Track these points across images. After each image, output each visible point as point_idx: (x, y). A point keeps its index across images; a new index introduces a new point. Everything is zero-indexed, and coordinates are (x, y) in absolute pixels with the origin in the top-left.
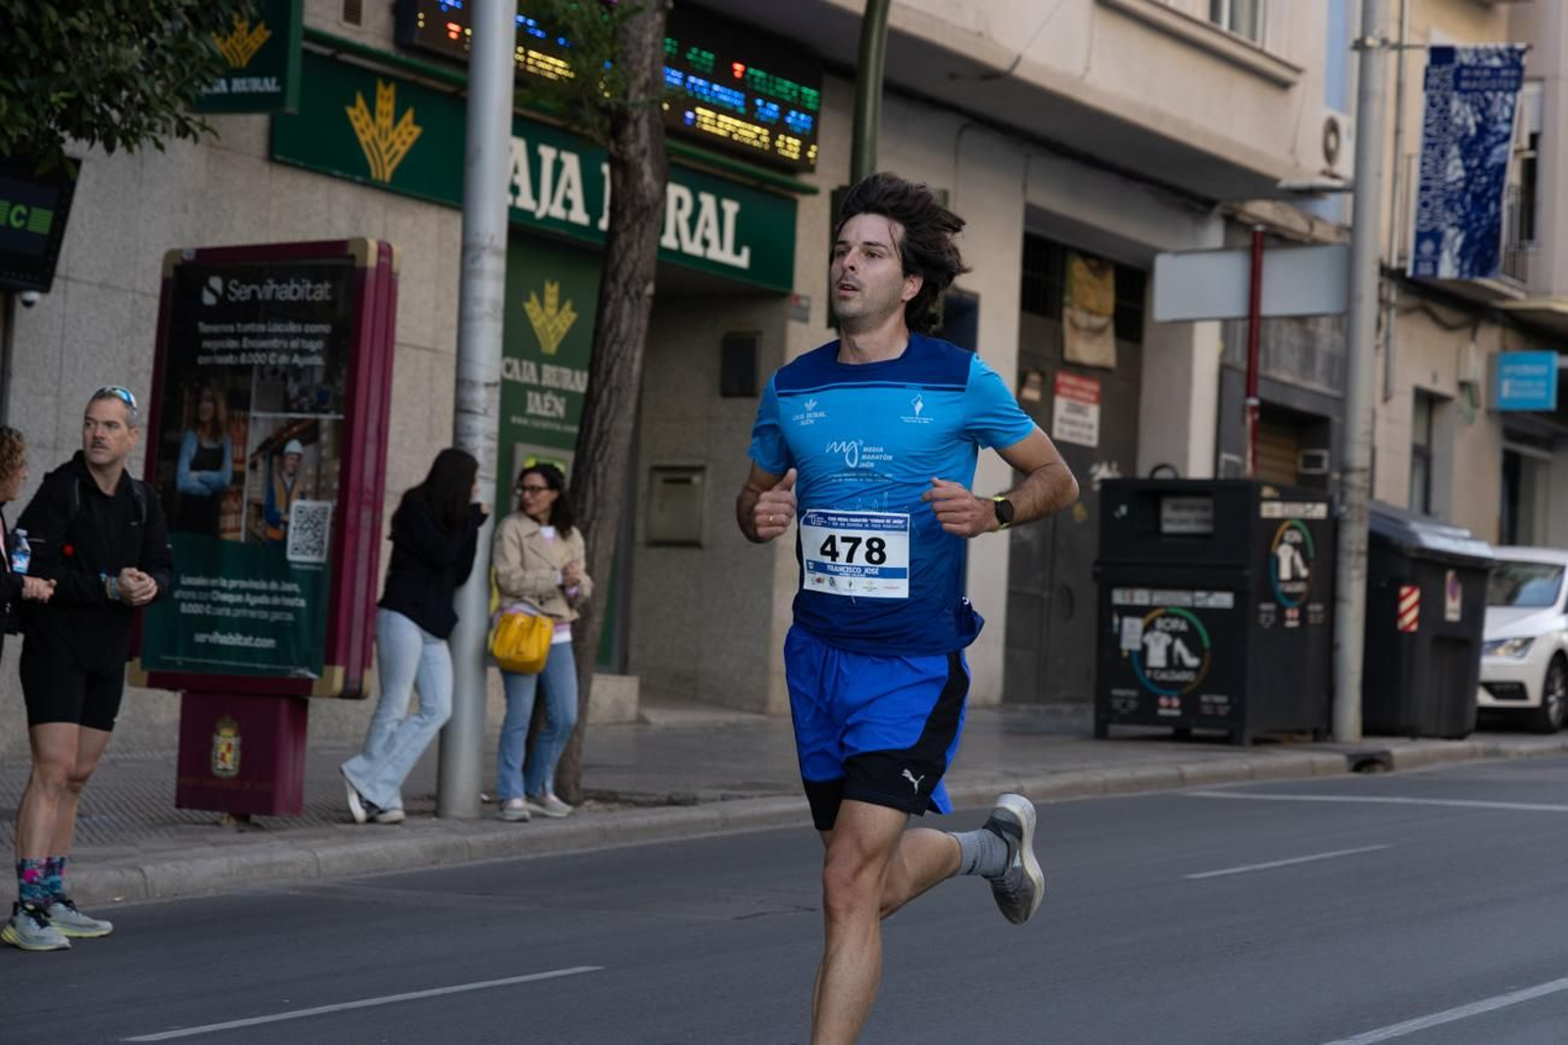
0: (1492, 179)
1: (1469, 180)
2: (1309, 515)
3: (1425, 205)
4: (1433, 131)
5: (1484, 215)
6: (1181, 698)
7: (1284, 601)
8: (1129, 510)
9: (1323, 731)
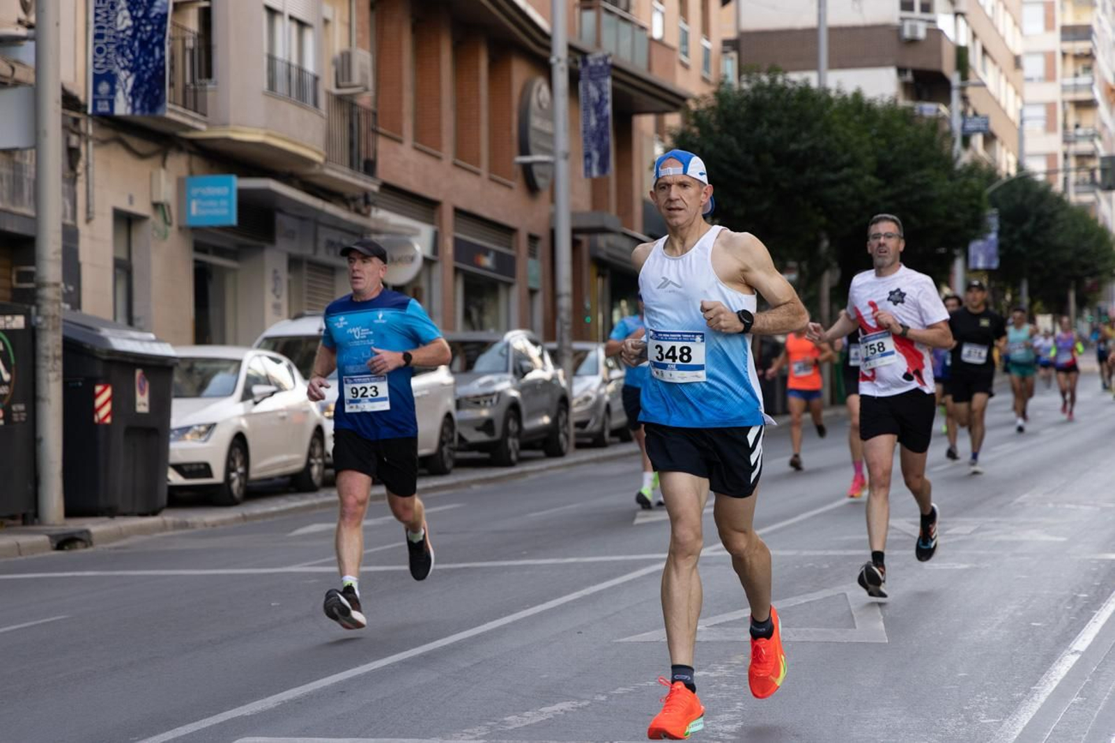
0: (156, 27)
1: (136, 29)
2: (8, 327)
5: (151, 59)
9: (30, 515)
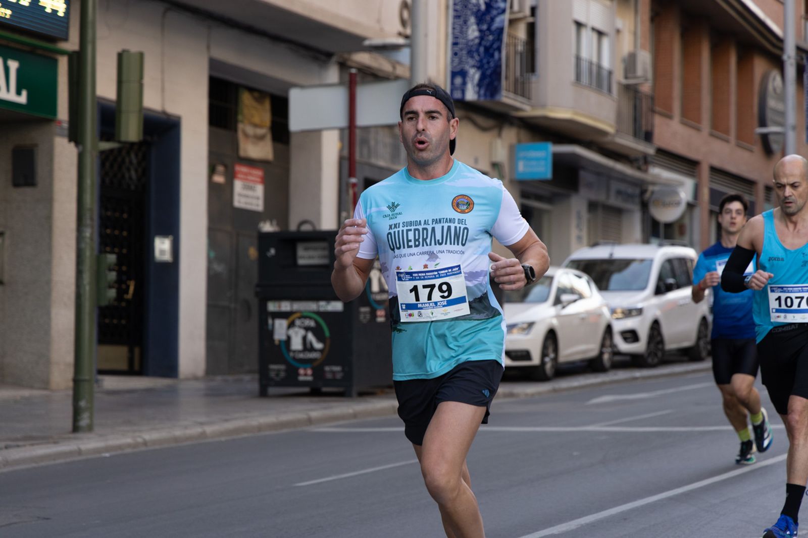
0: (496, 37)
1: (481, 39)
3: (456, 54)
4: (458, 7)
5: (492, 60)
6: (313, 369)
7: (375, 306)
8: (277, 251)
